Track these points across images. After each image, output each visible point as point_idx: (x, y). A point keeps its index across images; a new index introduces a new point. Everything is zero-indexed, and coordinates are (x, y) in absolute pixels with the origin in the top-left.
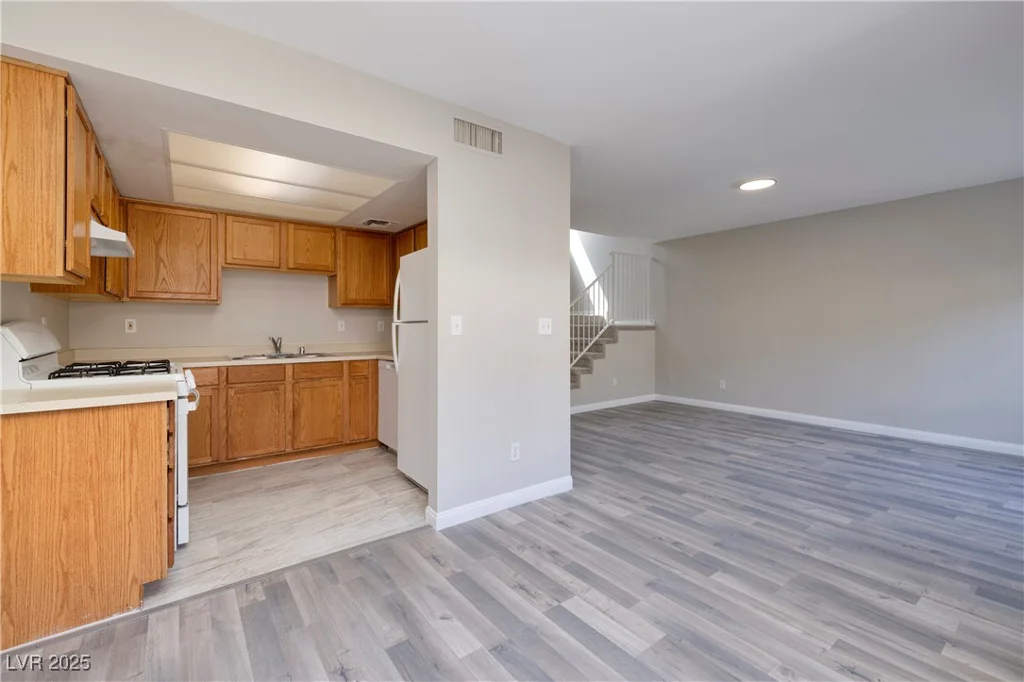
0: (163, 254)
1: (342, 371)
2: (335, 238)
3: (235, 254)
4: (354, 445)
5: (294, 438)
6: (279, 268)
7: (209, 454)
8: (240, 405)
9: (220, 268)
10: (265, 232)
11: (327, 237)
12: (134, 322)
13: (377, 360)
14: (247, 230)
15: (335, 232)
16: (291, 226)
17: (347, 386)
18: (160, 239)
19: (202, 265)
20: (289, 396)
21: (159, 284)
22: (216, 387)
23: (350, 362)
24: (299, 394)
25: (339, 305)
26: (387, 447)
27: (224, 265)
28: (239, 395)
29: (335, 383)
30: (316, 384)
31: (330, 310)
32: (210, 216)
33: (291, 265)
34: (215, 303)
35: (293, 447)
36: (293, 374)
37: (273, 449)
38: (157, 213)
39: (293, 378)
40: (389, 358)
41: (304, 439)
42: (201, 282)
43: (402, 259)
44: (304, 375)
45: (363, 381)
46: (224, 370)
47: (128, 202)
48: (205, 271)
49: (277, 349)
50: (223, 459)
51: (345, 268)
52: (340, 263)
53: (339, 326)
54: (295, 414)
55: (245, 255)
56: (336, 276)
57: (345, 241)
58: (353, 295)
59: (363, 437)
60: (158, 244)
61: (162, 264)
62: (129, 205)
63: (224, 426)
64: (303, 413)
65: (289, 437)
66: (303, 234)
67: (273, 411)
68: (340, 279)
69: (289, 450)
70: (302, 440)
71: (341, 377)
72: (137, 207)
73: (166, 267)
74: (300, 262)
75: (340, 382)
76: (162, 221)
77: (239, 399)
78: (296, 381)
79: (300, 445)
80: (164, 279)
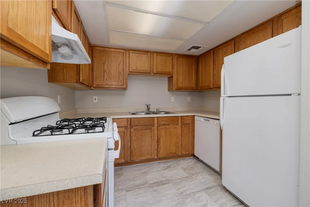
0: (106, 68)
1: (178, 121)
2: (173, 59)
3: (133, 68)
4: (183, 156)
5: (158, 152)
6: (150, 73)
7: (123, 158)
8: (136, 136)
9: (127, 74)
10: (144, 57)
11: (169, 59)
12: (96, 97)
13: (194, 116)
14: (137, 56)
15: (173, 56)
16: (155, 54)
17: (180, 128)
18: (105, 62)
19: (120, 73)
20: (156, 132)
21: (104, 81)
22: (126, 127)
23: (182, 116)
24: (160, 132)
25: (174, 90)
26: (198, 158)
27: (129, 73)
28: (135, 131)
29: (176, 126)
30: (167, 127)
31: (168, 92)
32: (123, 51)
33: (155, 72)
34: (125, 89)
35: (157, 156)
36: (158, 122)
37: (149, 157)
38: (104, 51)
39: (158, 124)
40: (217, 117)
41: (162, 153)
42: (120, 80)
43: (225, 58)
44: (163, 123)
45: (188, 126)
46: (129, 119)
47: (93, 46)
48: (121, 75)
49: (148, 109)
50: (129, 161)
51: (177, 72)
52: (175, 70)
53: (172, 99)
54: (158, 141)
55: (137, 68)
56: (173, 76)
57: (177, 60)
58: (180, 85)
59: (187, 153)
60: (104, 64)
61: (105, 73)
62: (94, 47)
63: (130, 145)
64: (162, 140)
65: (156, 152)
66: (160, 58)
67: (149, 139)
68: (175, 78)
69: (156, 157)
70: (161, 153)
71: (177, 124)
72: (96, 48)
73: (107, 74)
74: (159, 70)
75: (177, 126)
76: (105, 54)
77: (135, 133)
78: (159, 125)
79: (160, 156)
80: (106, 79)
